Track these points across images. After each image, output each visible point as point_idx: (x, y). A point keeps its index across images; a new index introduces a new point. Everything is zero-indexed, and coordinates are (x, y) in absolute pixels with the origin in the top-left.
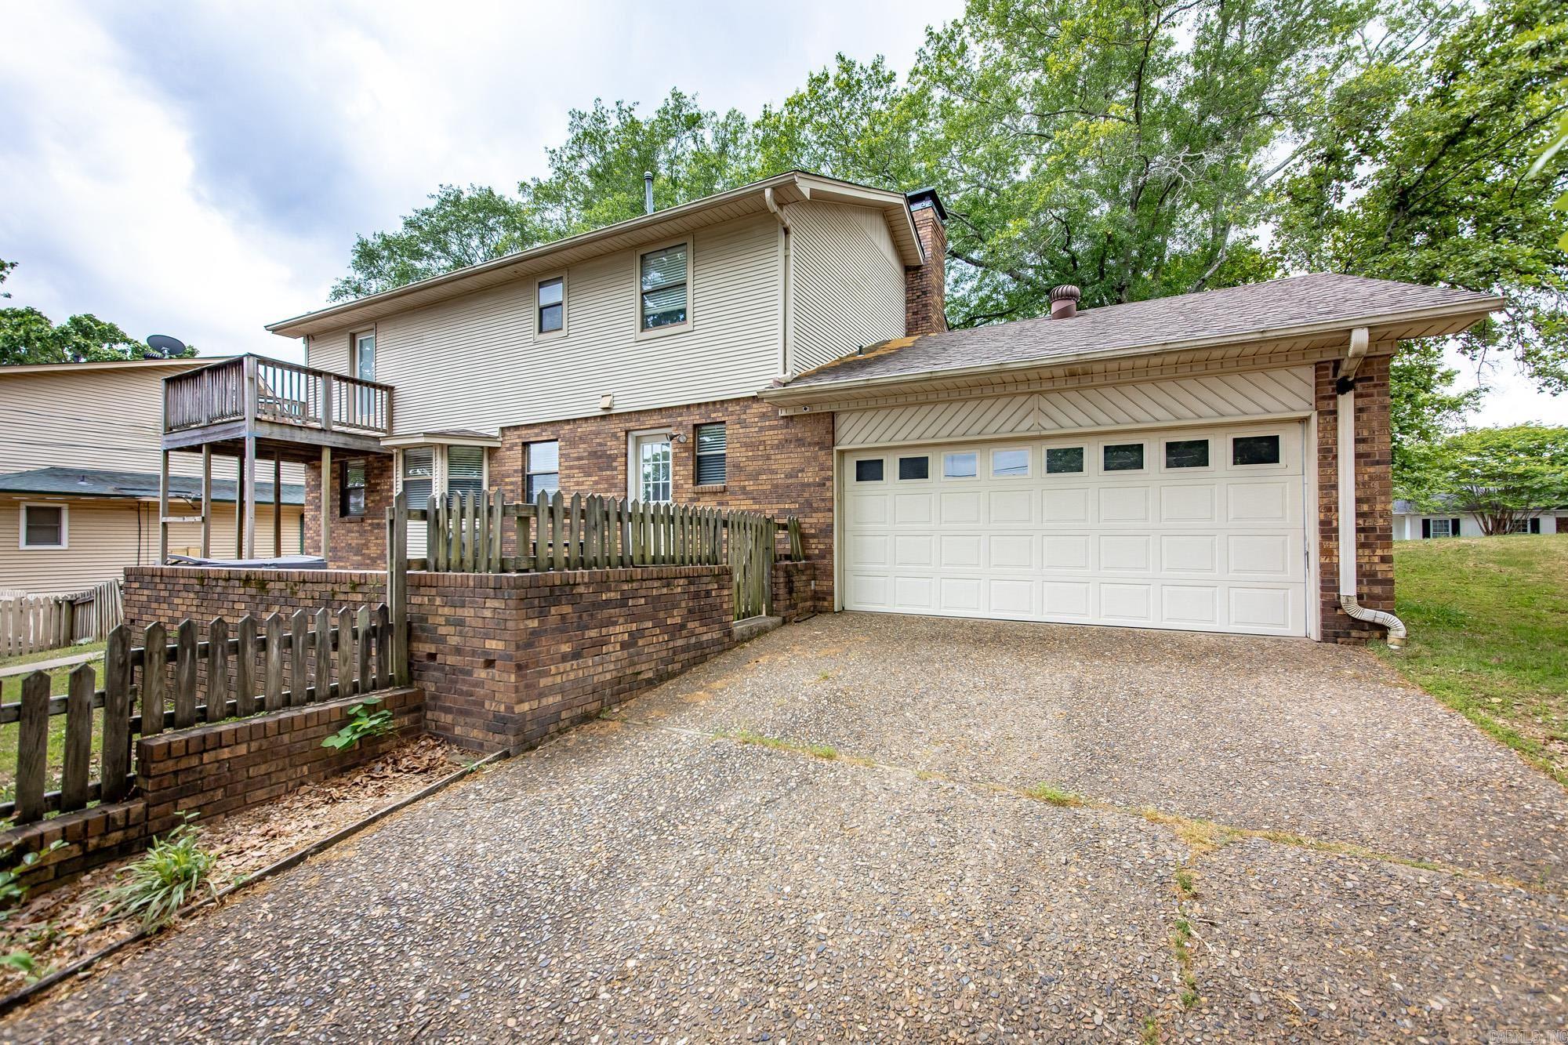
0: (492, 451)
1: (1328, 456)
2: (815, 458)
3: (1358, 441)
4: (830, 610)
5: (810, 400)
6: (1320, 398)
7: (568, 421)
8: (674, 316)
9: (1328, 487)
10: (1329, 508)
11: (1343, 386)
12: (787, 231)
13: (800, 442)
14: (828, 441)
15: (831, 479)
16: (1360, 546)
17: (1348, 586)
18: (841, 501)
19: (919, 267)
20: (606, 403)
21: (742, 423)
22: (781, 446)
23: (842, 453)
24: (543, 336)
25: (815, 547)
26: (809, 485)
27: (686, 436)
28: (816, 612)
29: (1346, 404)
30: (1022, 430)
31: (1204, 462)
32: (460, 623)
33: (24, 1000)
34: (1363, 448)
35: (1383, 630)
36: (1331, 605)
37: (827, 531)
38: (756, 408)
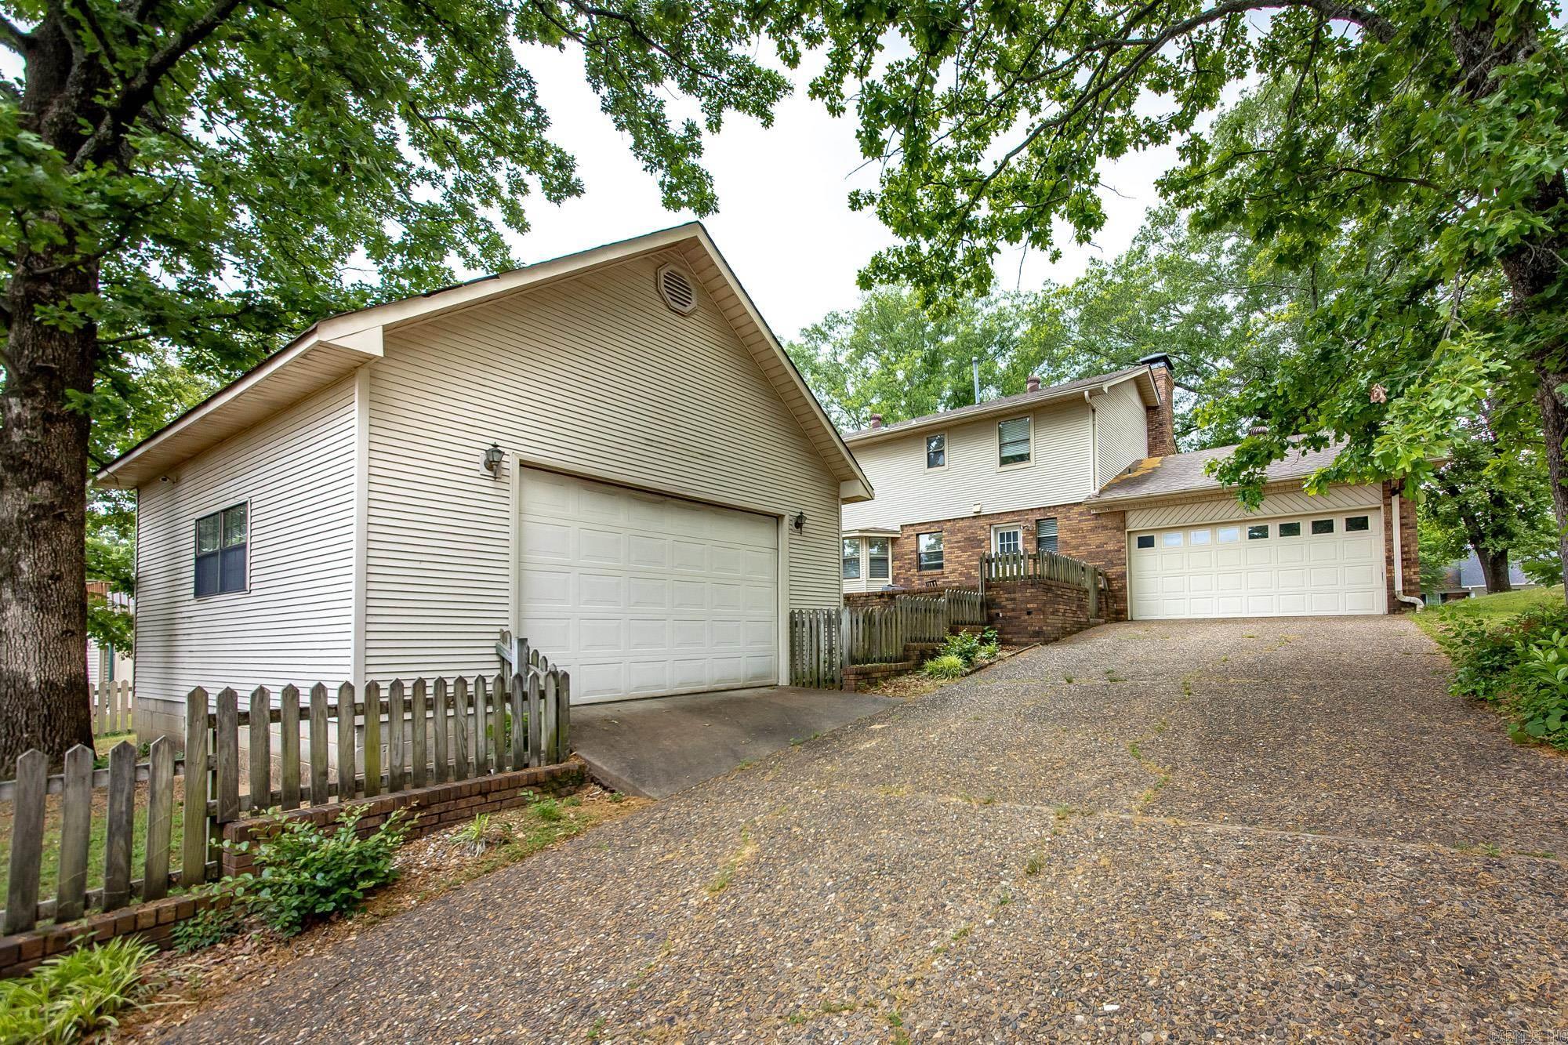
0: (894, 540)
1: (1388, 525)
2: (1114, 536)
3: (1401, 518)
4: (1125, 620)
5: (1110, 505)
6: (1384, 498)
7: (949, 520)
8: (1023, 458)
9: (1389, 540)
10: (1390, 550)
11: (1394, 492)
12: (1094, 411)
13: (1105, 528)
14: (1122, 527)
15: (1124, 547)
16: (1403, 567)
17: (1399, 587)
18: (1130, 559)
19: (1157, 407)
20: (977, 509)
21: (1068, 518)
22: (1093, 530)
23: (1129, 533)
24: (931, 470)
25: (1116, 585)
26: (1110, 551)
27: (1032, 526)
28: (1118, 620)
29: (1395, 501)
30: (1234, 517)
31: (1331, 530)
32: (1014, 599)
33: (986, 666)
34: (1404, 521)
35: (1413, 605)
36: (1392, 596)
37: (1123, 576)
38: (1076, 509)
